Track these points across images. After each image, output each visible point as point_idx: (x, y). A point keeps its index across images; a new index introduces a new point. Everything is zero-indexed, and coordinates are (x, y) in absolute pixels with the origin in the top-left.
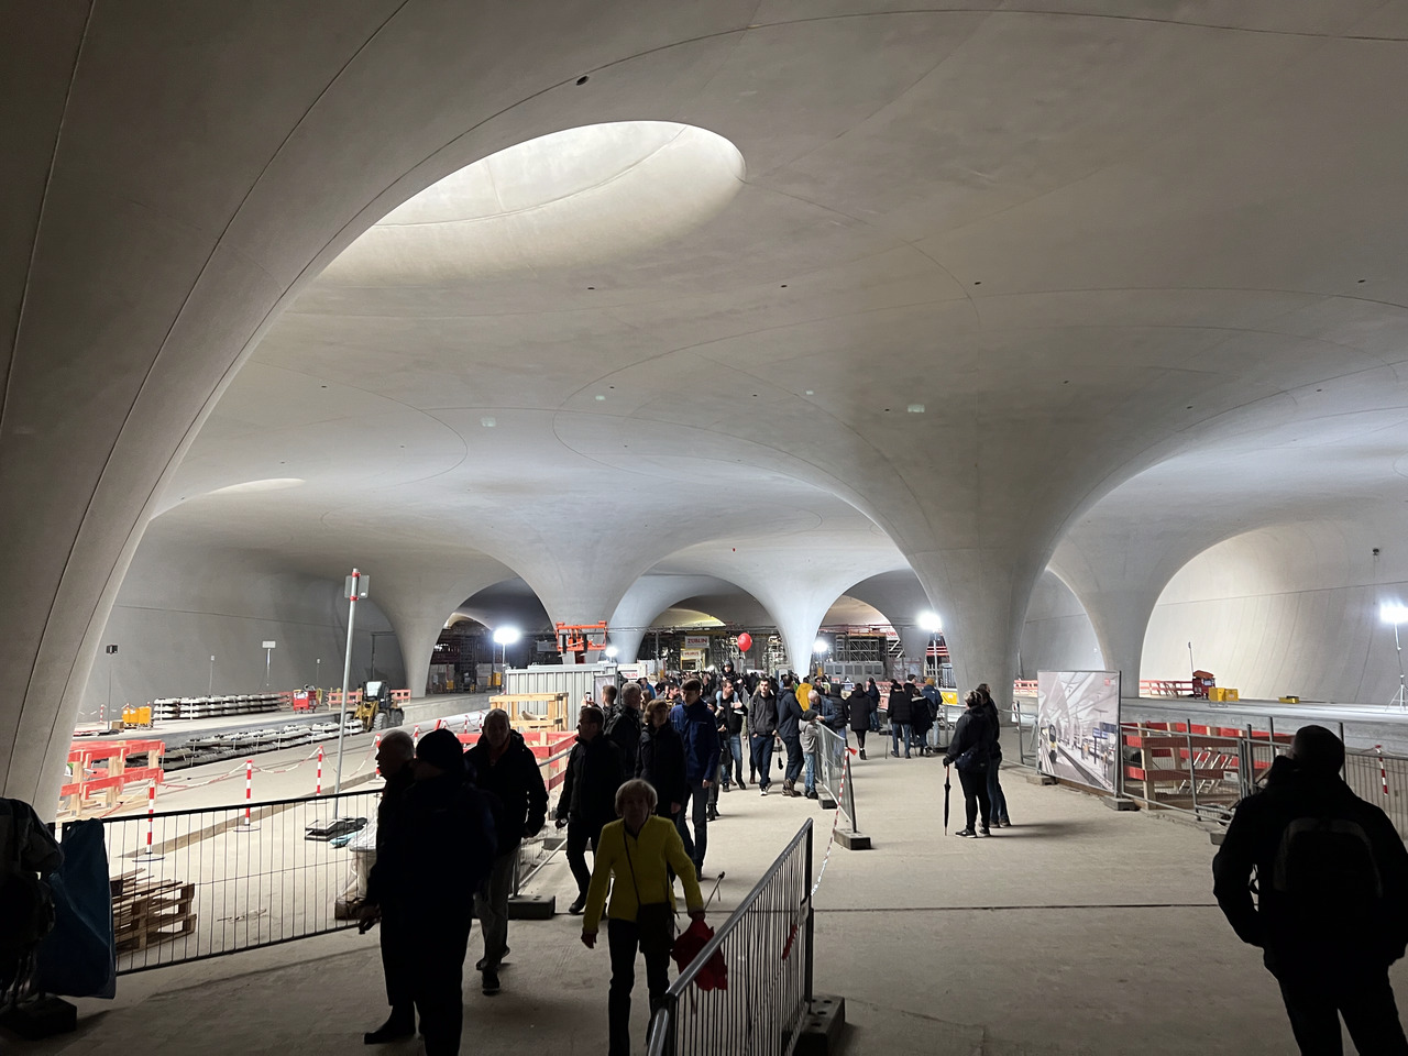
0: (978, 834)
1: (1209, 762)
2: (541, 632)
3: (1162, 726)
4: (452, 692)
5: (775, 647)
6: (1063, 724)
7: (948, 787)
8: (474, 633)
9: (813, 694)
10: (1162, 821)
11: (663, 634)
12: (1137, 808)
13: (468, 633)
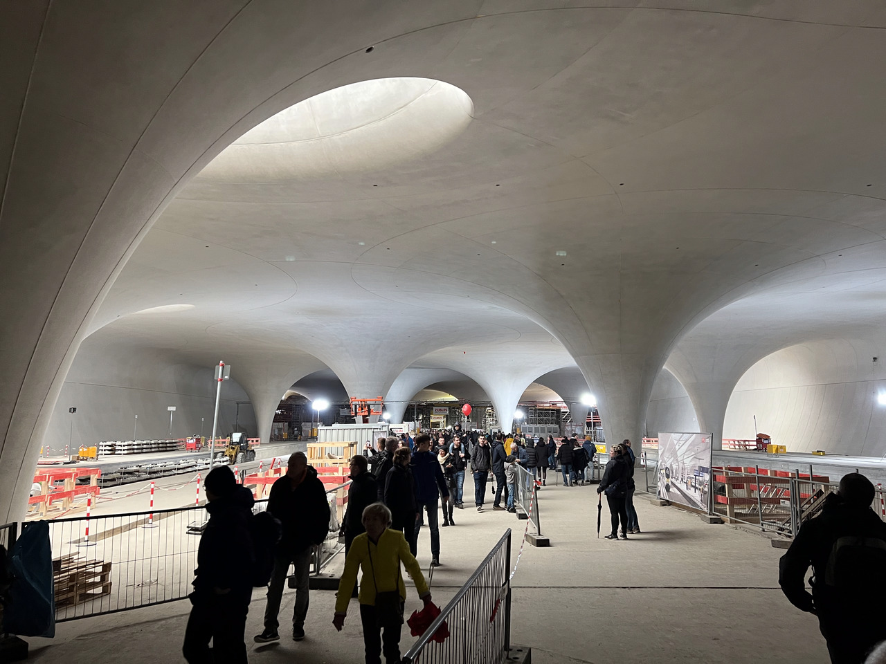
0: (619, 537)
1: (768, 494)
2: (343, 403)
3: (739, 469)
4: (286, 440)
5: (490, 415)
6: (674, 467)
7: (600, 507)
8: (301, 403)
9: (513, 445)
10: (739, 531)
11: (419, 405)
12: (723, 522)
13: (297, 403)
